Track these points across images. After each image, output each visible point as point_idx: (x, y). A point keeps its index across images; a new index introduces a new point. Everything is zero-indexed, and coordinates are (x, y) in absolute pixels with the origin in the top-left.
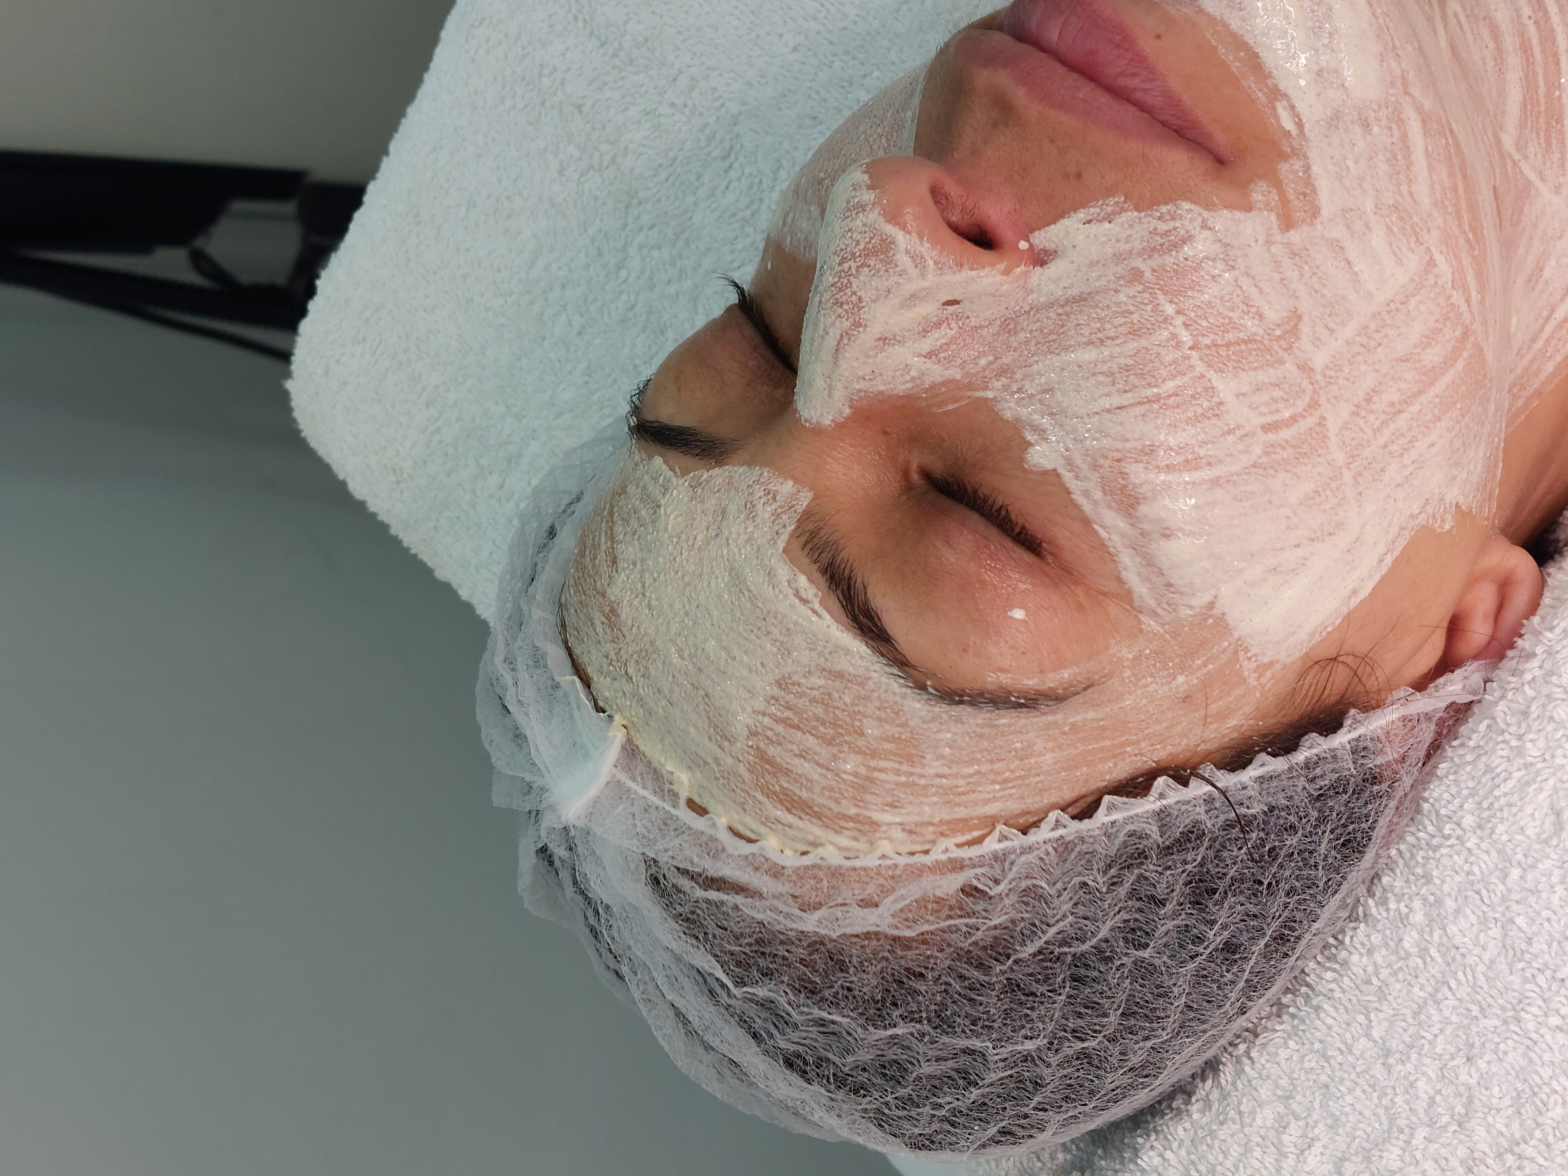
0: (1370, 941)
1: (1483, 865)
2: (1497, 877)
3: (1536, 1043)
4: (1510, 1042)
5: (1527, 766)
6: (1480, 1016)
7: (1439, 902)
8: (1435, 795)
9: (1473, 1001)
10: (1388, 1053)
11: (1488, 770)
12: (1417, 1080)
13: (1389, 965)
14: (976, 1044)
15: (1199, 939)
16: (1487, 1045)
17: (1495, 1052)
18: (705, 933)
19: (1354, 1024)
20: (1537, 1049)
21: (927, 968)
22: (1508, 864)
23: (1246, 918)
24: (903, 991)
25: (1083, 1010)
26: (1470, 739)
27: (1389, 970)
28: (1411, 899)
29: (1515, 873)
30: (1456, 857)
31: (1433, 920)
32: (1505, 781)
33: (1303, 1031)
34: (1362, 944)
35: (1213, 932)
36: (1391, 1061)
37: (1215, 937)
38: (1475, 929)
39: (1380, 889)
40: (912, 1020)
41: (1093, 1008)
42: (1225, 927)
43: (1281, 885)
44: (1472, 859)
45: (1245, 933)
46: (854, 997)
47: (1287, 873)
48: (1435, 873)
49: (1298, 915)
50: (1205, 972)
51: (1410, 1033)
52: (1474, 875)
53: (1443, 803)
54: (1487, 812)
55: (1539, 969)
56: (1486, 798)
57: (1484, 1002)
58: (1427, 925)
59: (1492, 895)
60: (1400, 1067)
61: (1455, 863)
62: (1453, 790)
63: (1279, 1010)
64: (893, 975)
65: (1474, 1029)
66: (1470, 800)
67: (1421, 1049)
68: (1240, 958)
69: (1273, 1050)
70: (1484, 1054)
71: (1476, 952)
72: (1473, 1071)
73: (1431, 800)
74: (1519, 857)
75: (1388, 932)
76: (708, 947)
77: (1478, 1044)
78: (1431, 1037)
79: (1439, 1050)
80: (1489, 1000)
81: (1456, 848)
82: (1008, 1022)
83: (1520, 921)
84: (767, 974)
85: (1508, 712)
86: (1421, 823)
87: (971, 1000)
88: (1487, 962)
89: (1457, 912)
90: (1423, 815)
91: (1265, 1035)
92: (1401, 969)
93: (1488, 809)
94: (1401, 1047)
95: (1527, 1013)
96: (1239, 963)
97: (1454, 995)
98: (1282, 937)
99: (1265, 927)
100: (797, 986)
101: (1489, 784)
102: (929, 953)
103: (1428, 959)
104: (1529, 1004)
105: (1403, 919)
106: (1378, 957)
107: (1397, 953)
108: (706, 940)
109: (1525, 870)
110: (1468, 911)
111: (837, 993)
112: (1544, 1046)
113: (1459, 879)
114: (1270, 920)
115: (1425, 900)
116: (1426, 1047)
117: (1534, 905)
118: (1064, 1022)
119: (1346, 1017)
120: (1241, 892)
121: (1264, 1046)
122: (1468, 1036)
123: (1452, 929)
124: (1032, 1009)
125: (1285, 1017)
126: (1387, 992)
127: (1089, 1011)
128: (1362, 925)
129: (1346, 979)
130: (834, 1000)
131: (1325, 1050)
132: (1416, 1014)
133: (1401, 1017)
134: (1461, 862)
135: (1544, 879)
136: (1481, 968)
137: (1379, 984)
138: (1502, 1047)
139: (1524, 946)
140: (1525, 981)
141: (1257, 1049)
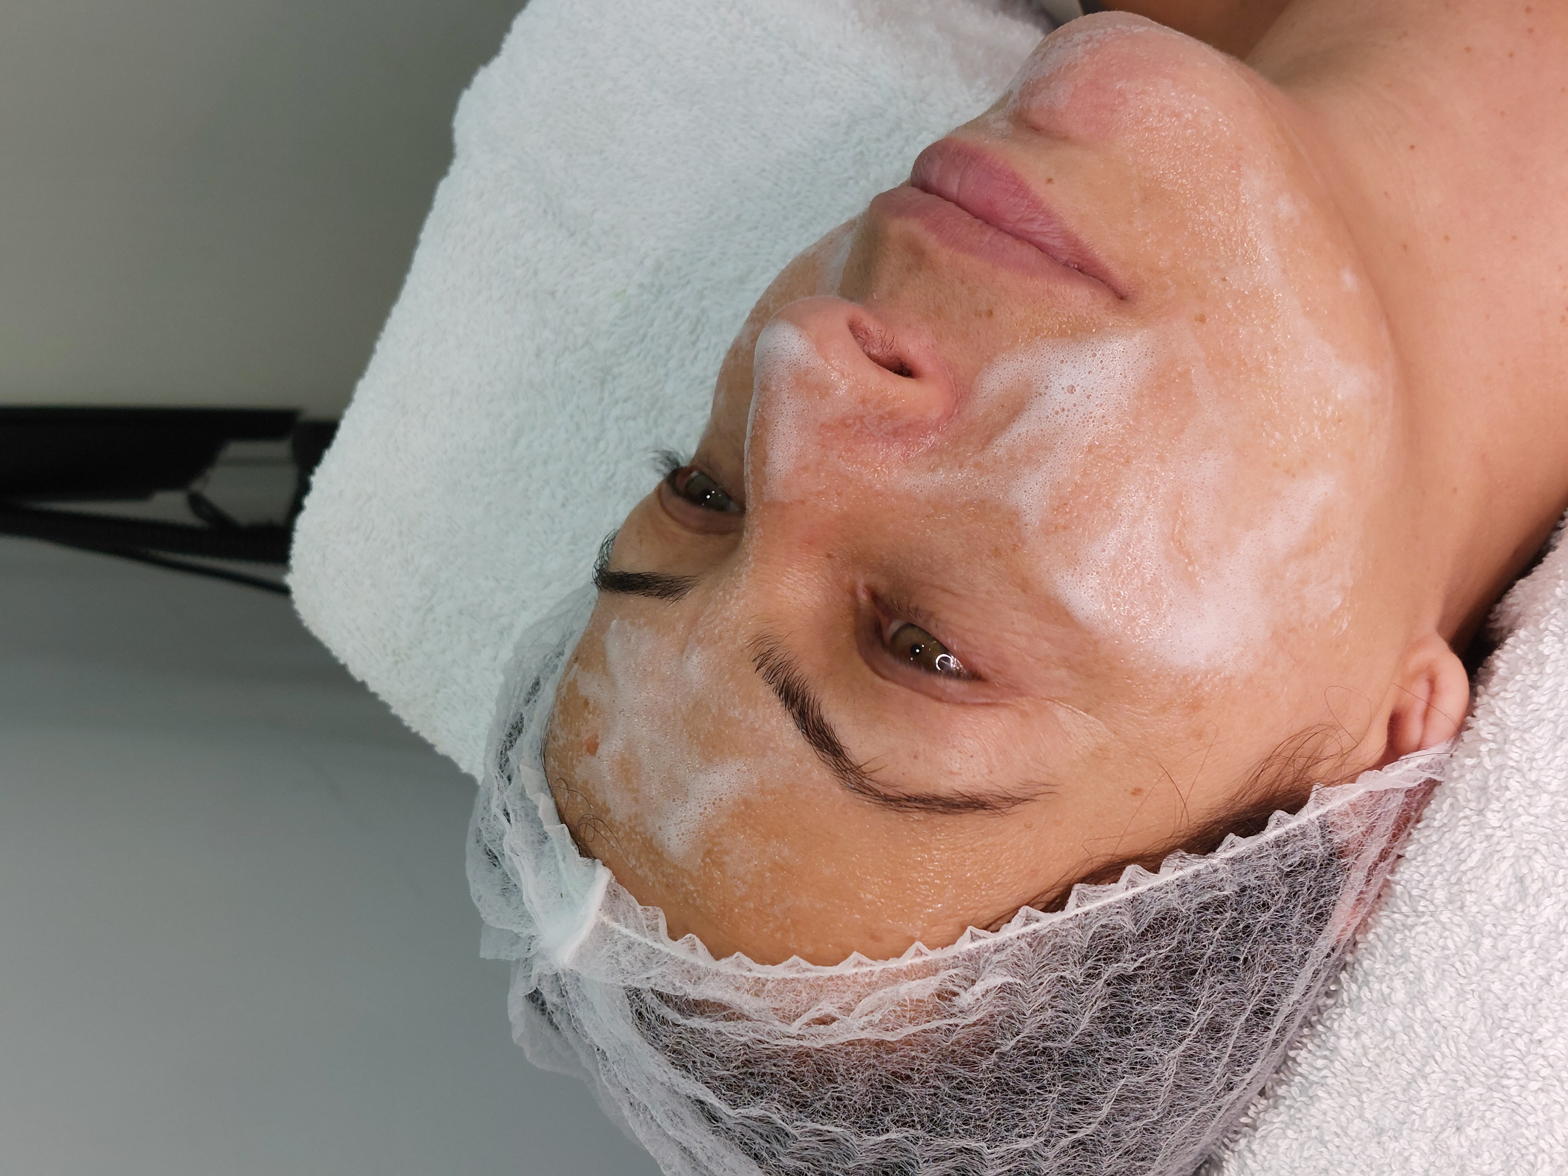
0: (1356, 1024)
1: (1457, 939)
2: (1470, 949)
3: (1519, 1105)
4: (1495, 1108)
5: (1488, 837)
6: (1466, 1086)
7: (1420, 978)
8: (1406, 876)
9: (1458, 1073)
10: (1381, 1131)
11: (1455, 846)
12: (1411, 1155)
13: (1376, 1046)
14: (972, 1144)
15: (1184, 1022)
16: (1474, 1112)
17: (1482, 1118)
18: (694, 1062)
19: (1348, 1107)
20: (1521, 1111)
21: (912, 1069)
22: (1479, 935)
23: (1226, 996)
24: (892, 1097)
25: (1077, 1107)
26: (1434, 819)
27: (1377, 1051)
28: (1391, 980)
29: (1487, 943)
30: (1431, 933)
31: (1415, 997)
32: (1469, 856)
33: (1300, 1119)
34: (1350, 1029)
35: (1197, 1013)
36: (1384, 1138)
37: (1200, 1017)
38: (1454, 1000)
39: (1363, 973)
40: (904, 1124)
41: (1086, 1103)
42: (1208, 1006)
43: (1257, 959)
44: (1447, 933)
45: (1227, 1010)
46: (845, 1107)
47: (1262, 948)
48: (1413, 951)
49: (1277, 989)
50: (1191, 1052)
51: (1400, 1110)
52: (1450, 949)
53: (1414, 883)
54: (1457, 887)
55: (1517, 1034)
56: (1454, 872)
57: (1467, 1071)
58: (1409, 1003)
59: (1467, 967)
60: (1393, 1145)
61: (1430, 939)
62: (1423, 870)
63: (1276, 1101)
64: (881, 1081)
65: (1460, 1100)
66: (1439, 877)
67: (1413, 1124)
68: (1224, 1035)
69: (1273, 1141)
70: (1472, 1122)
71: (1457, 1023)
72: (1463, 1140)
73: (1403, 883)
74: (1489, 927)
75: (1373, 1013)
76: (698, 1074)
77: (1466, 1113)
78: (1421, 1112)
79: (1429, 1124)
80: (1473, 1068)
81: (1430, 925)
82: (1001, 1121)
83: (1497, 987)
84: (758, 1093)
85: (1468, 789)
86: (1395, 905)
87: (960, 1100)
88: (1468, 1032)
89: (1436, 987)
90: (1396, 897)
91: (1264, 1127)
92: (1387, 1048)
93: (1456, 884)
94: (1394, 1124)
95: (1509, 1078)
96: (1224, 1040)
97: (1440, 1067)
98: (1262, 1010)
99: (1246, 1002)
100: (788, 1101)
101: (1455, 858)
102: (913, 1053)
103: (1413, 1035)
104: (1510, 1069)
105: (1385, 999)
106: (1365, 1038)
107: (1383, 1033)
108: (695, 1068)
109: (1495, 939)
110: (1446, 984)
111: (828, 1104)
112: (1529, 1108)
113: (1436, 955)
114: (1249, 994)
115: (1405, 978)
116: (1417, 1123)
117: (1506, 972)
118: (1059, 1119)
119: (1339, 1100)
120: (1219, 971)
121: (1264, 1137)
122: (1455, 1106)
123: (1433, 1003)
124: (1024, 1107)
125: (1282, 1109)
126: (1377, 1071)
127: (1083, 1107)
128: (1348, 1011)
129: (1337, 1064)
130: (825, 1111)
131: (1322, 1136)
132: (1405, 1091)
133: (1392, 1095)
134: (1435, 938)
135: (1514, 946)
136: (1463, 1038)
137: (1369, 1064)
138: (1488, 1115)
139: (1500, 1014)
140: (1505, 1046)
141: (1257, 1141)
